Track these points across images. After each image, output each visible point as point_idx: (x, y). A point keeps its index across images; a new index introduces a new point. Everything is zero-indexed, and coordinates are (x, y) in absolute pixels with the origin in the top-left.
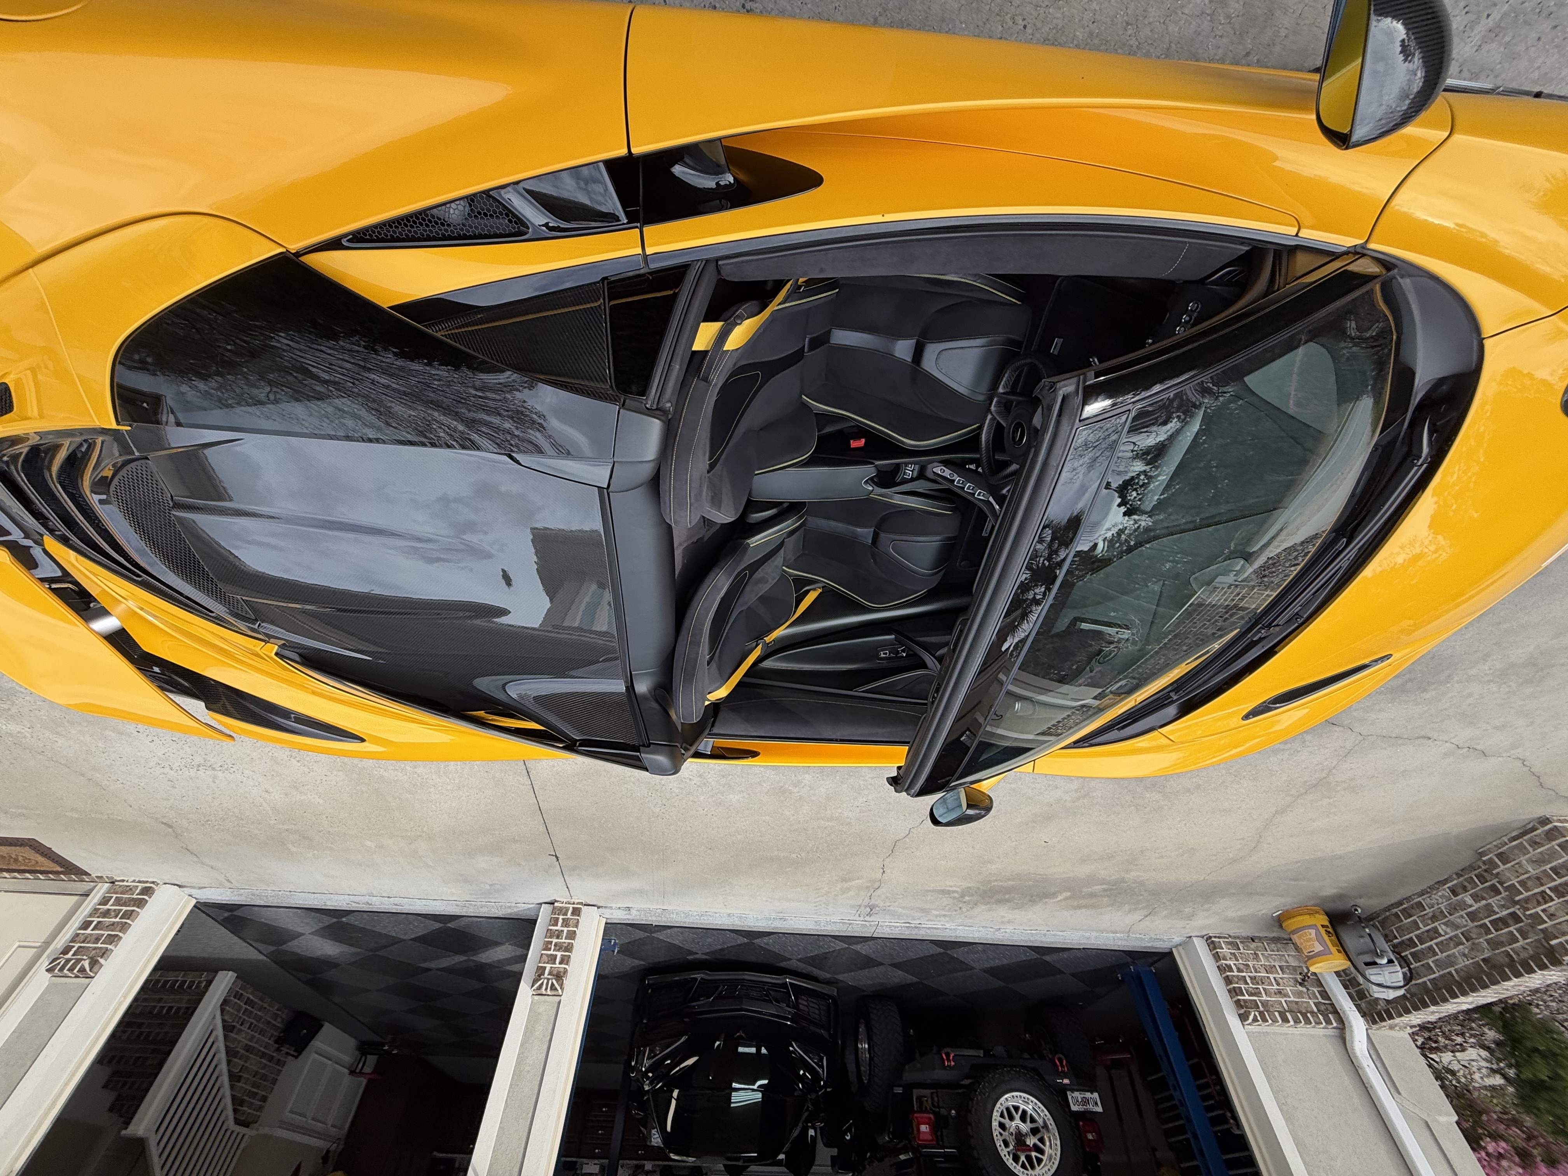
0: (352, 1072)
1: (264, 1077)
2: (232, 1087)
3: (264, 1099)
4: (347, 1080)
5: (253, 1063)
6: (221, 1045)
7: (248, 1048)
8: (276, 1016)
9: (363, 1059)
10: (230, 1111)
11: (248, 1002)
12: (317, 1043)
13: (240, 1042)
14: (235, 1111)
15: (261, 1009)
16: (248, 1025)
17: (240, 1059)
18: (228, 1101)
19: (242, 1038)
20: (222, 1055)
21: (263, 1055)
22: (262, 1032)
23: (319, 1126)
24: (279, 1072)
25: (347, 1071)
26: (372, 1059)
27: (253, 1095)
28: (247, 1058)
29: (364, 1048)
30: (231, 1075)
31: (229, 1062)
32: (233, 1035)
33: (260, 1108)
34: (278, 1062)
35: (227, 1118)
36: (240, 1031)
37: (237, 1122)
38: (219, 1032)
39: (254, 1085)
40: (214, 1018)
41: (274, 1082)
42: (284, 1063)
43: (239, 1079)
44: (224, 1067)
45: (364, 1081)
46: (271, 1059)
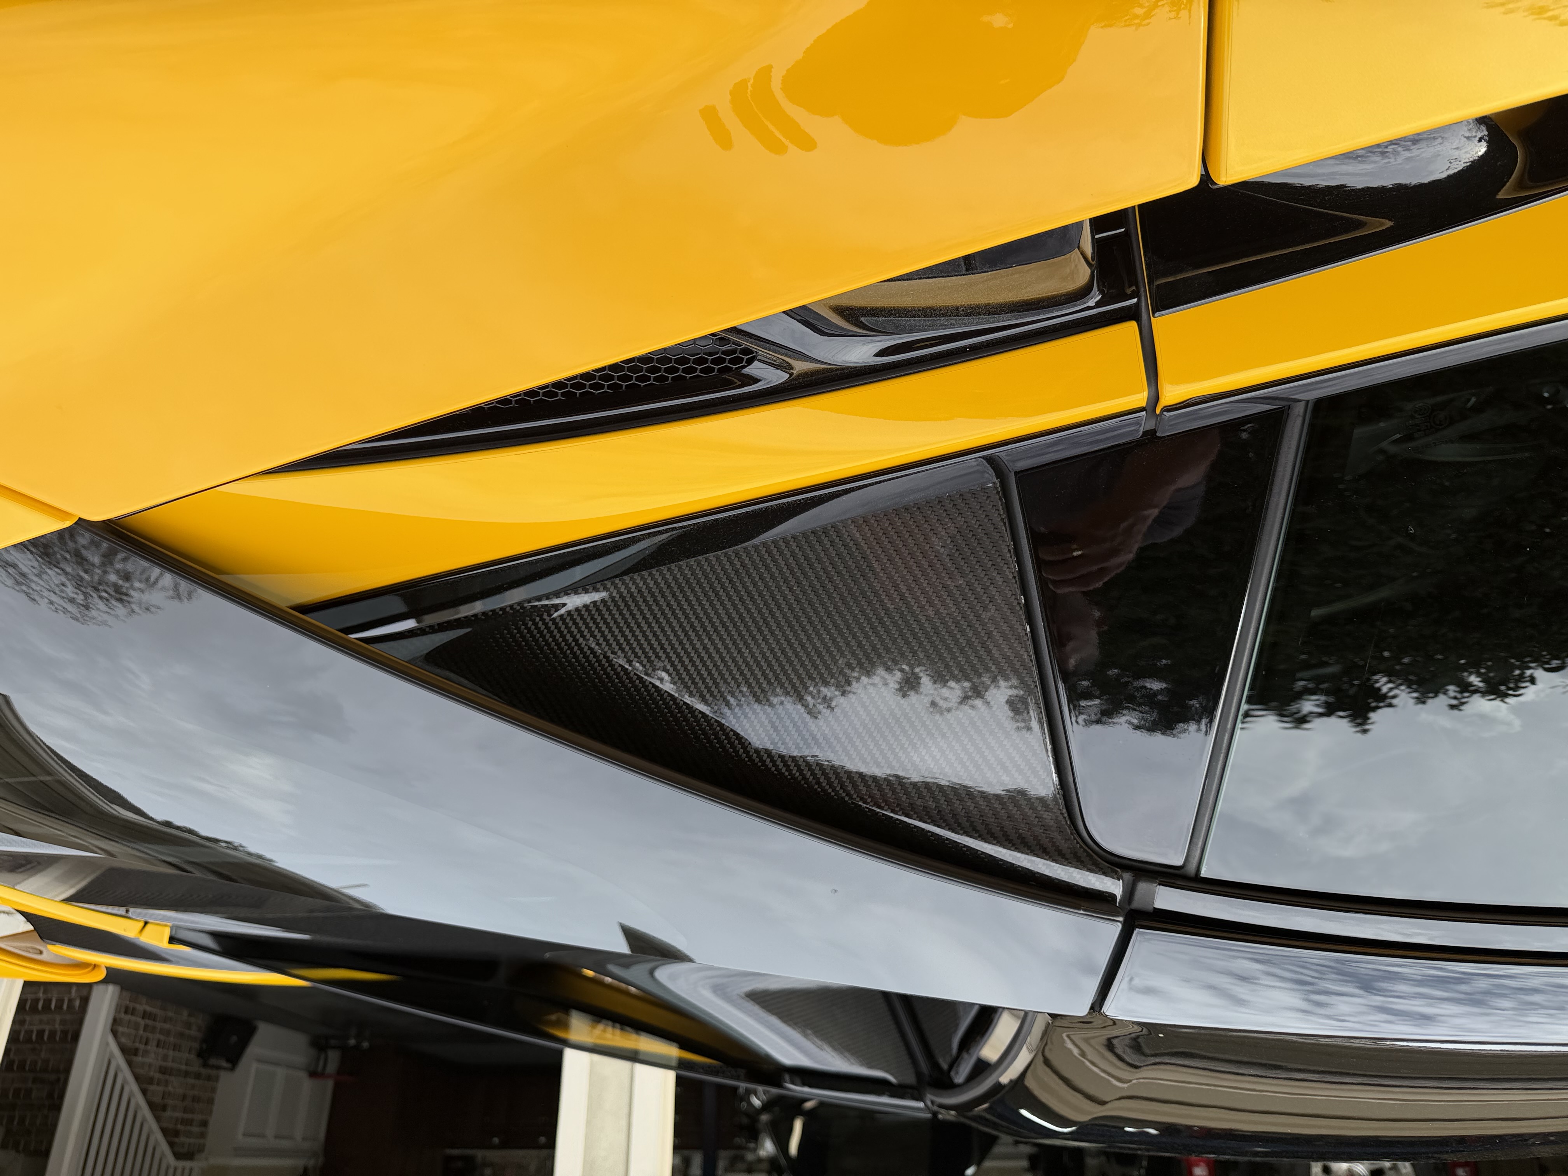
0: (313, 1074)
1: (196, 1099)
2: (158, 1119)
3: (204, 1124)
4: (307, 1085)
5: (176, 1085)
6: (126, 1073)
7: (163, 1070)
8: (189, 1025)
9: (323, 1056)
10: (164, 1146)
11: (145, 1015)
12: (254, 1049)
13: (150, 1065)
14: (171, 1144)
15: (165, 1020)
16: (155, 1043)
17: (158, 1084)
18: (158, 1136)
19: (152, 1058)
20: (133, 1086)
21: (187, 1074)
22: (177, 1048)
23: (285, 1144)
24: (214, 1090)
25: (303, 1075)
26: (333, 1058)
27: (189, 1122)
28: (167, 1083)
29: (320, 1045)
30: (152, 1105)
31: (144, 1092)
32: (139, 1059)
33: (203, 1135)
34: (209, 1078)
35: (163, 1155)
36: (146, 1053)
37: (178, 1156)
38: (119, 1060)
39: (185, 1110)
40: (107, 1044)
41: (211, 1101)
42: (217, 1079)
43: (164, 1108)
44: (139, 1099)
45: (330, 1084)
46: (198, 1076)
